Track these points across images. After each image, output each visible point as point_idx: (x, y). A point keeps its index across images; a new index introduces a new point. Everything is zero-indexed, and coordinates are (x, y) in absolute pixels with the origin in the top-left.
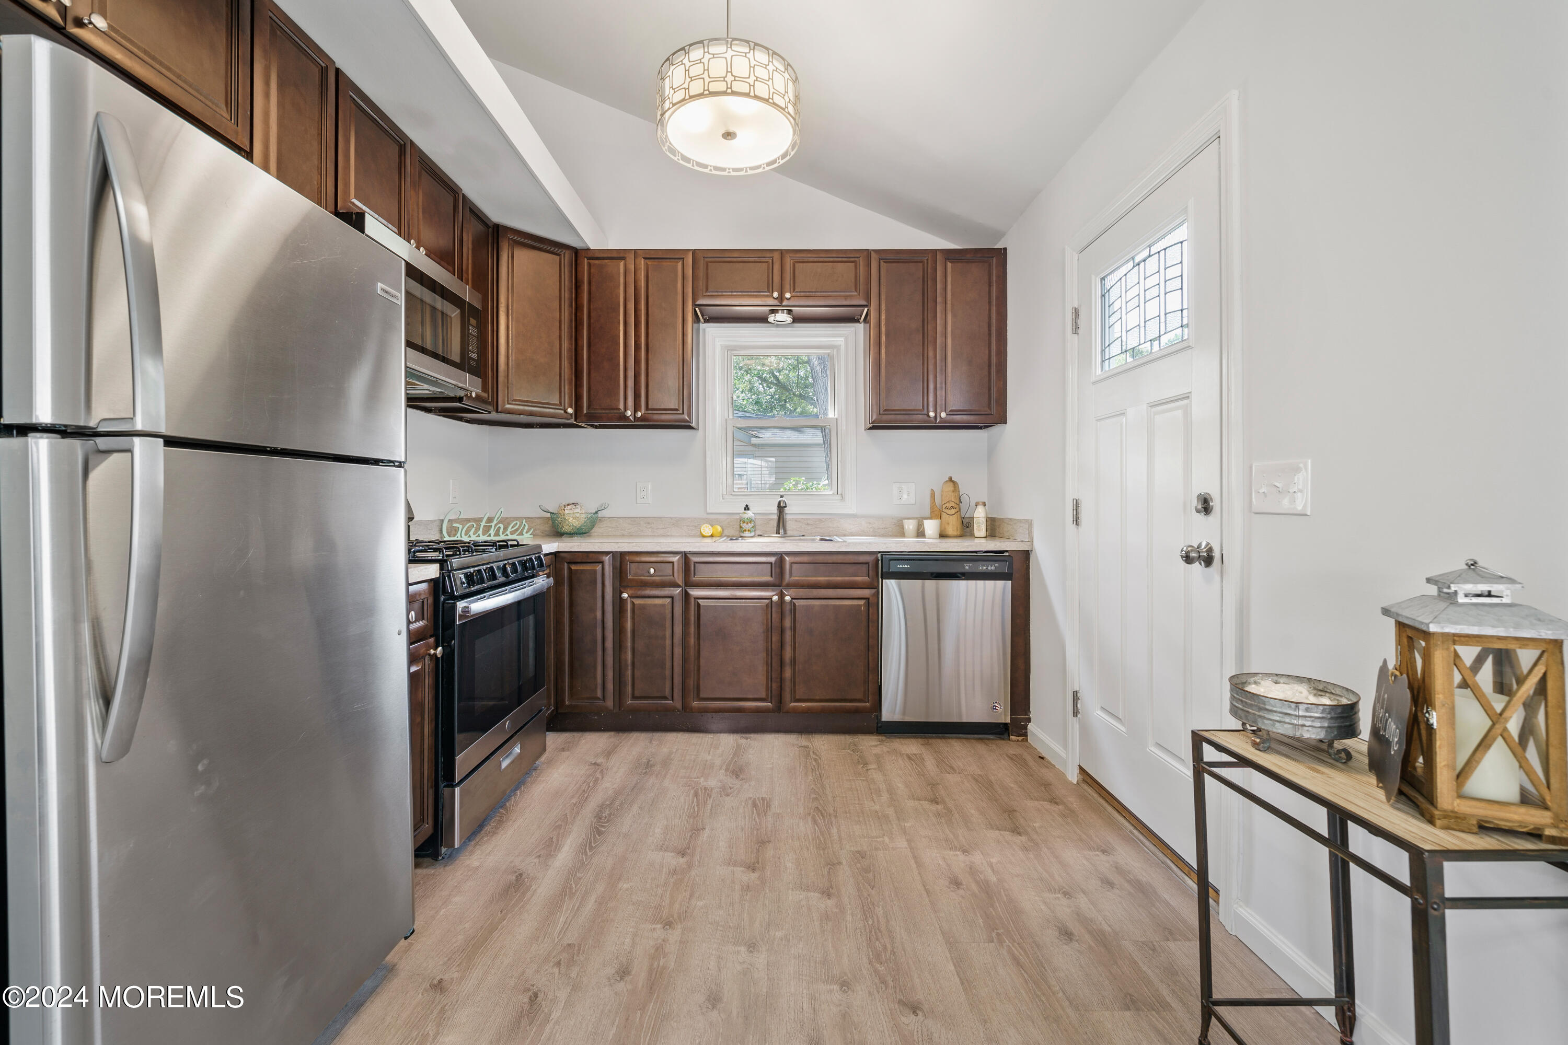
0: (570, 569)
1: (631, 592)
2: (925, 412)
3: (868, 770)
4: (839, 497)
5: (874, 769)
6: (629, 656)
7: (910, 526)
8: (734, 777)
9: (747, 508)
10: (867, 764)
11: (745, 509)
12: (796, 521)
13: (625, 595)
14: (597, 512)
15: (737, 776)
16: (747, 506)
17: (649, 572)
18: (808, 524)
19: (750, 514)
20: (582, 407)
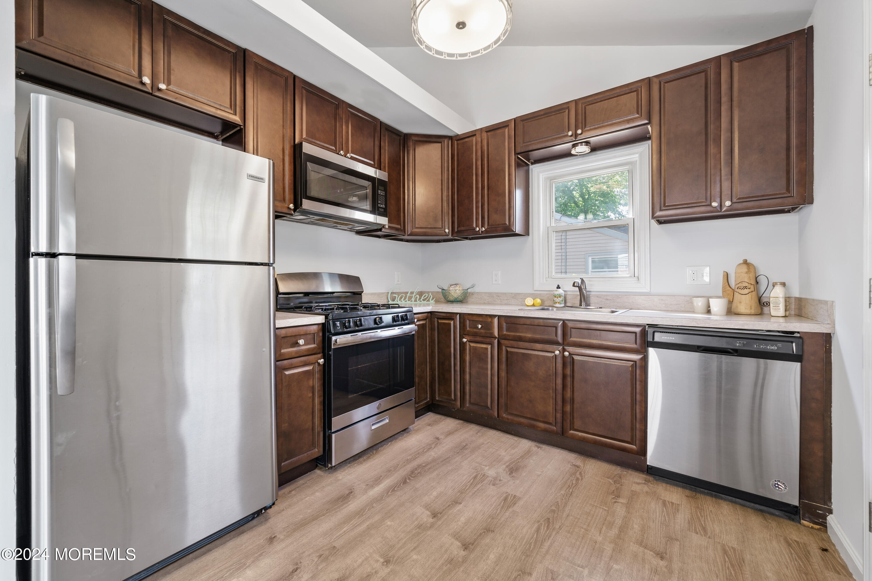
0: (438, 322)
1: (469, 338)
2: (708, 203)
3: (615, 502)
4: (636, 279)
5: (622, 503)
6: (467, 377)
7: (699, 303)
8: (508, 473)
9: (558, 287)
10: (619, 497)
11: (557, 288)
12: (597, 297)
13: (465, 340)
14: (468, 289)
15: (511, 473)
16: (558, 286)
17: (478, 328)
18: (607, 299)
19: (560, 291)
20: (455, 228)
